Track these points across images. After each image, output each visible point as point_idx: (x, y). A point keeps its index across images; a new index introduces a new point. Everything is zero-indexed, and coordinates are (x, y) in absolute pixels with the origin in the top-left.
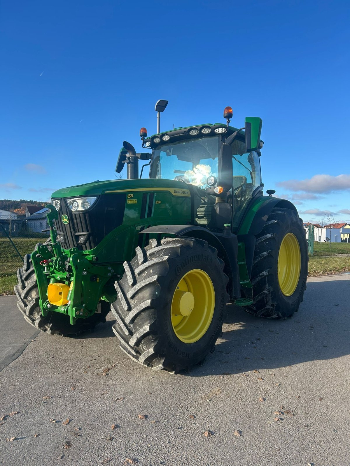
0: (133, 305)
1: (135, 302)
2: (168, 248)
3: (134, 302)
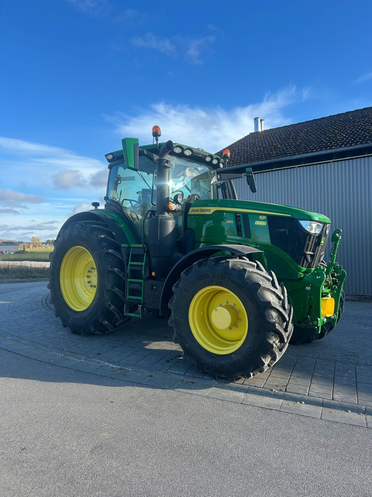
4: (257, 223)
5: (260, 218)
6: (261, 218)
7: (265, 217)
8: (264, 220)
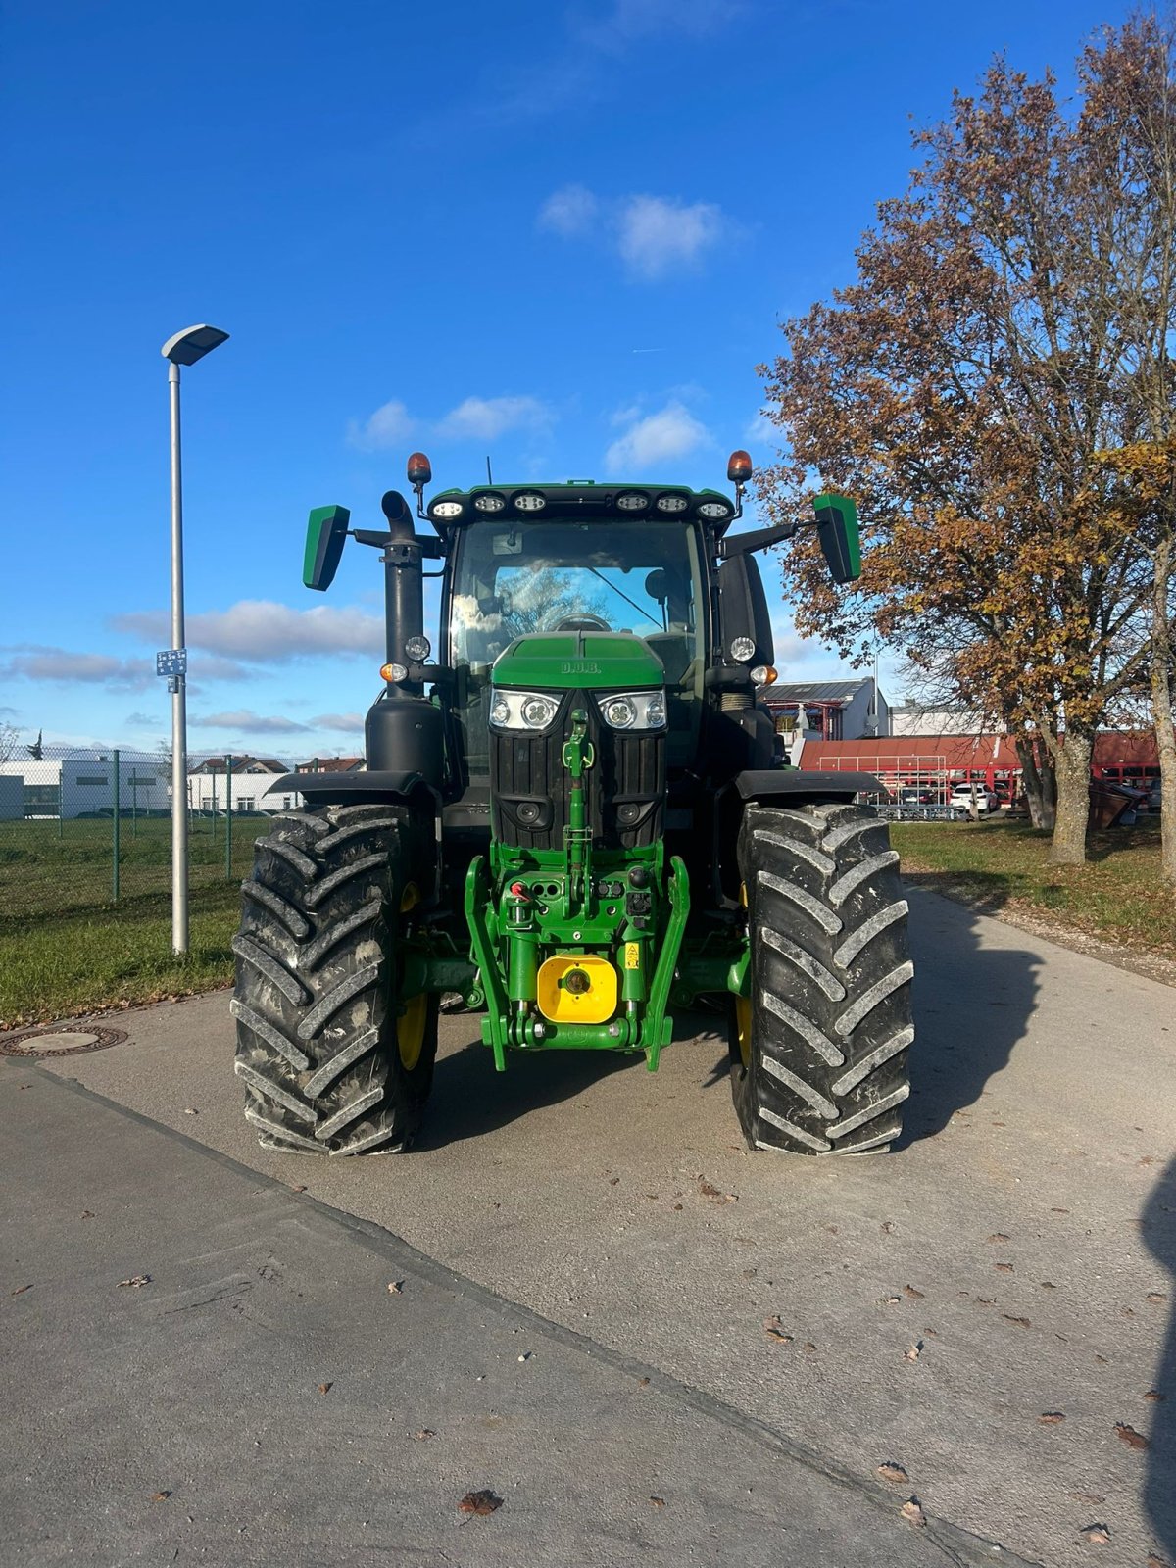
0: (852, 983)
1: (858, 976)
2: (867, 830)
3: (855, 977)
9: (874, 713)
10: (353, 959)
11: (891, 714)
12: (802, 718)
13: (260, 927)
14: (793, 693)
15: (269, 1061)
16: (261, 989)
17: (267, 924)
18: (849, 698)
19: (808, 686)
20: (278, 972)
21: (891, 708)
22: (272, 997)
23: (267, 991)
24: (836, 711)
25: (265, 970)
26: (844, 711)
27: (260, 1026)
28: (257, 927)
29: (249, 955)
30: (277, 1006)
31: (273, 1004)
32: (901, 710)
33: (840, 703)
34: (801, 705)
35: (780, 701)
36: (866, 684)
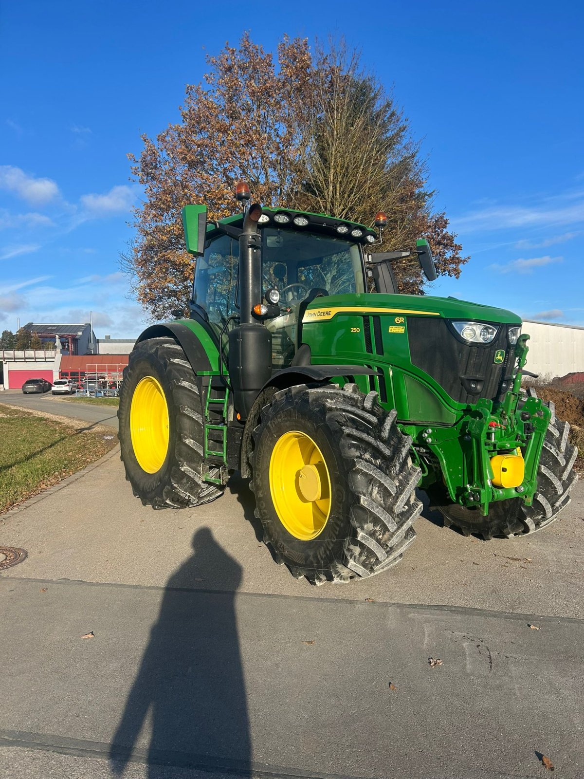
4: (391, 330)
5: (396, 320)
6: (398, 321)
7: (402, 320)
8: (401, 324)
9: (91, 342)
10: (408, 467)
11: (98, 343)
12: (58, 343)
13: (362, 454)
14: (47, 329)
15: (373, 529)
16: (372, 489)
17: (365, 451)
18: (80, 334)
19: (54, 326)
20: (385, 478)
21: (98, 340)
22: (378, 493)
23: (375, 489)
24: (75, 340)
25: (379, 477)
26: (79, 340)
27: (378, 510)
28: (360, 454)
29: (368, 470)
30: (380, 497)
31: (378, 496)
32: (103, 341)
33: (75, 336)
34: (57, 336)
35: (44, 333)
36: (87, 327)
